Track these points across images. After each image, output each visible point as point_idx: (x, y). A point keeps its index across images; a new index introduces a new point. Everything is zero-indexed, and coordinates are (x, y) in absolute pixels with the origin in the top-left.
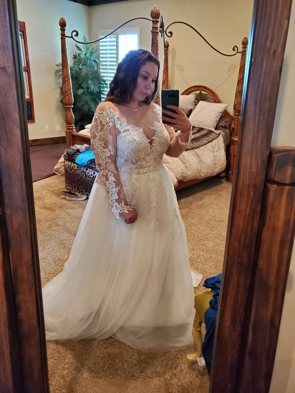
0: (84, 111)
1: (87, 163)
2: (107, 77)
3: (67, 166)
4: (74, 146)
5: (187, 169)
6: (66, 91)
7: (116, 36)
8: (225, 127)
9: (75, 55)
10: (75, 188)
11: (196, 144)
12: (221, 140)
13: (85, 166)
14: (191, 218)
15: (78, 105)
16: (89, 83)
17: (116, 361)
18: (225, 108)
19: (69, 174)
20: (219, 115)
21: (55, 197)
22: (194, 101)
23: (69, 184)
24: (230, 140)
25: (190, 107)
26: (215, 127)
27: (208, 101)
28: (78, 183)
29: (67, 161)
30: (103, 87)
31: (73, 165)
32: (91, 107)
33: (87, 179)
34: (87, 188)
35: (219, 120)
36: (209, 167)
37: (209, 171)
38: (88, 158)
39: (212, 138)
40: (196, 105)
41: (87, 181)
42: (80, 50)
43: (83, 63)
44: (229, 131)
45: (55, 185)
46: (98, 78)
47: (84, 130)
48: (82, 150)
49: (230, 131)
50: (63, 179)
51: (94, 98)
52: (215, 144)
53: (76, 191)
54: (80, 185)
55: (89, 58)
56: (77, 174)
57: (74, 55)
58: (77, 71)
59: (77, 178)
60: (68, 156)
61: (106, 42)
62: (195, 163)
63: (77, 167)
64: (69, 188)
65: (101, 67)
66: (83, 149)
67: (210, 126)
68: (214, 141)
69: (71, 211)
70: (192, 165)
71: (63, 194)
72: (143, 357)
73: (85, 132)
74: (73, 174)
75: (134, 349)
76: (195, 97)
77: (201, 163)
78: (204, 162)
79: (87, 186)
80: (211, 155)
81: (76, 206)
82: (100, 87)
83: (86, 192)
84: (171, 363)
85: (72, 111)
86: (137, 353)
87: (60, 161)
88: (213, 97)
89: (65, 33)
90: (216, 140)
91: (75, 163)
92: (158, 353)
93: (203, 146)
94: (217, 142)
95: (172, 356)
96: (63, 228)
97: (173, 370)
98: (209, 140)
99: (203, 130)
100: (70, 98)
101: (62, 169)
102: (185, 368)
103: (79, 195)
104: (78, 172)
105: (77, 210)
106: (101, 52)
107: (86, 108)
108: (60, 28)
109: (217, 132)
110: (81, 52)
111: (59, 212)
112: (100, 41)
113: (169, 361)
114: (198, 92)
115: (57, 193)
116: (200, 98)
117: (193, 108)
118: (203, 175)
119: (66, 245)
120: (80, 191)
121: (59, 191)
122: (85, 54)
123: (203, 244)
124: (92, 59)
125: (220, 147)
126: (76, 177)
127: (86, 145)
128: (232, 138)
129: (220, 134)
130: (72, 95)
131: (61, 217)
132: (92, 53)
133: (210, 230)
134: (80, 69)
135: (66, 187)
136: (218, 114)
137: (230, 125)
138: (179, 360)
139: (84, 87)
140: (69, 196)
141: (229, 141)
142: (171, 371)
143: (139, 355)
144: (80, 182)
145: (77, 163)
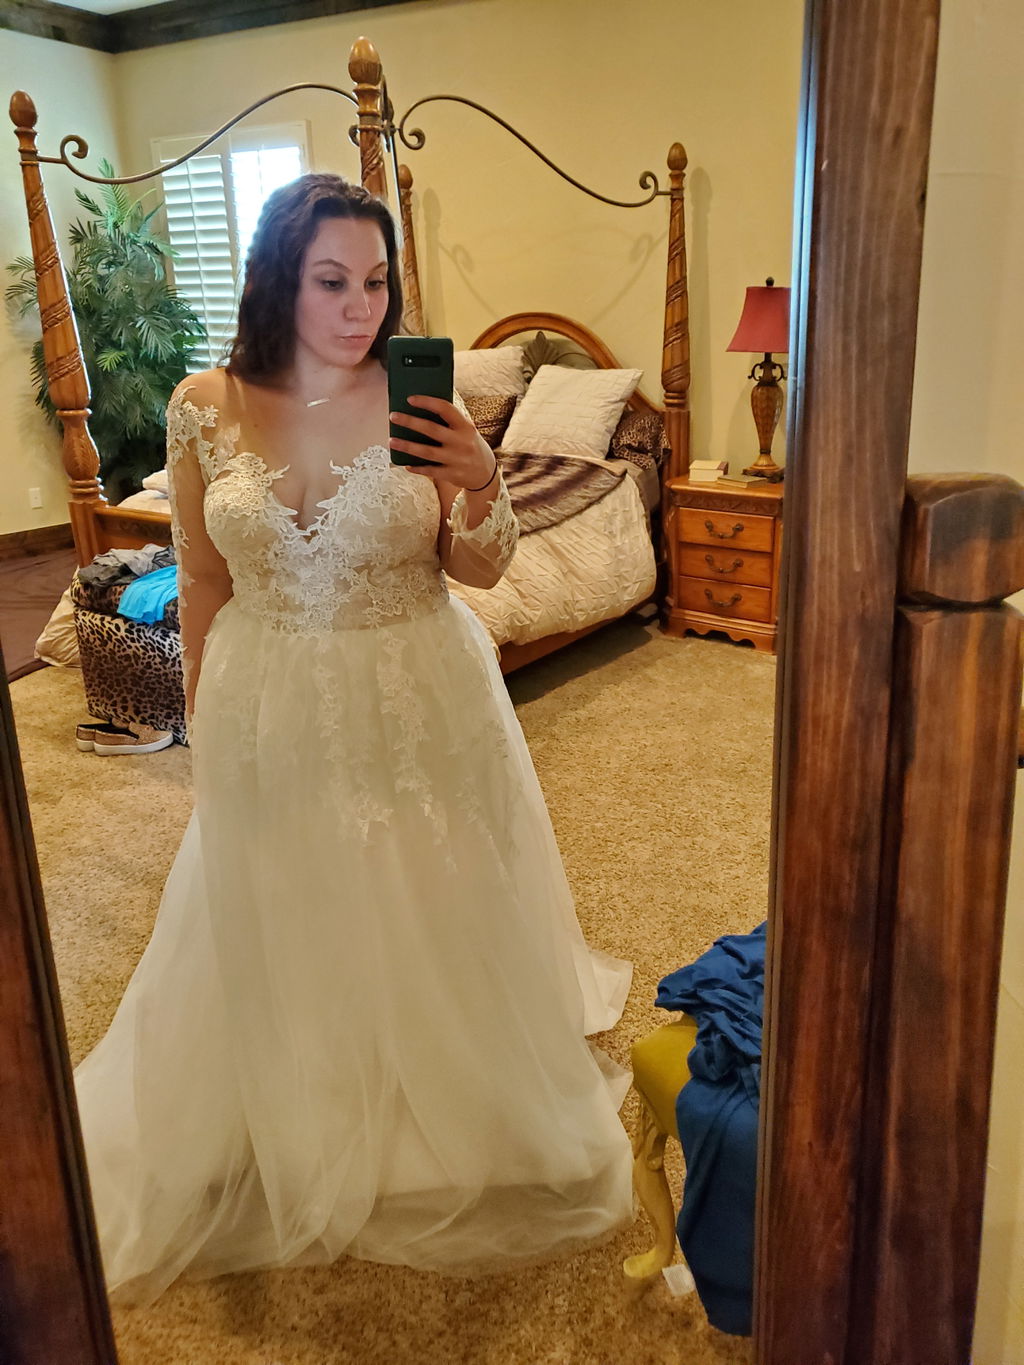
0: (131, 426)
1: (166, 612)
2: (200, 300)
3: (89, 630)
4: (109, 553)
5: (526, 600)
6: (59, 359)
7: (219, 156)
8: (641, 450)
9: (80, 230)
10: (125, 709)
11: (546, 514)
12: (630, 494)
13: (157, 624)
14: (561, 769)
15: (107, 406)
16: (140, 328)
17: (365, 1333)
18: (634, 384)
19: (100, 658)
20: (614, 410)
21: (53, 749)
22: (522, 368)
23: (102, 696)
24: (661, 492)
25: (509, 390)
26: (607, 449)
27: (572, 365)
28: (135, 689)
29: (87, 613)
30: (192, 340)
31: (110, 623)
32: (154, 412)
33: (167, 671)
34: (173, 702)
35: (618, 427)
36: (601, 589)
37: (603, 601)
38: (168, 592)
39: (601, 489)
40: (529, 381)
41: (170, 677)
42: (94, 209)
43: (109, 255)
44: (653, 460)
45: (46, 704)
46: (170, 306)
47: (140, 495)
48: (139, 566)
49: (657, 461)
50: (77, 678)
51: (162, 378)
52: (615, 510)
53: (131, 717)
54: (142, 694)
55: (129, 237)
56: (128, 657)
57: (76, 232)
58: (89, 287)
59: (130, 670)
60: (89, 592)
61: (185, 178)
62: (550, 576)
63: (126, 631)
64: (101, 709)
65: (176, 268)
66: (143, 564)
67: (589, 449)
68: (607, 499)
69: (122, 794)
70: (540, 587)
71: (84, 736)
72: (461, 1300)
73: (144, 502)
74: (113, 659)
75: (427, 1272)
76: (523, 354)
77: (570, 575)
78: (581, 573)
79: (172, 696)
80: (604, 546)
81: (136, 772)
82: (178, 341)
83: (171, 718)
84: (566, 1303)
85: (87, 428)
86: (441, 1288)
87: (55, 616)
88: (587, 350)
89: (35, 147)
90: (613, 494)
91: (117, 616)
92: (513, 1275)
93: (572, 520)
94: (618, 501)
95: (567, 1275)
96: (98, 859)
97: (577, 1328)
98: (590, 498)
99: (562, 464)
100: (76, 381)
101: (70, 642)
102: (618, 1313)
103: (145, 731)
104: (134, 649)
105: (142, 788)
106: (170, 215)
107: (136, 418)
108: (16, 127)
109: (617, 467)
110: (99, 218)
111: (75, 803)
112: (164, 174)
113: (558, 1295)
114: (532, 335)
115: (56, 733)
116: (538, 356)
117: (518, 392)
118: (581, 619)
119: (119, 924)
120: (146, 715)
121: (65, 726)
122: (116, 225)
123: (616, 856)
124: (142, 241)
125: (631, 519)
126: (126, 668)
127: (152, 549)
128: (667, 483)
129: (625, 472)
130: (82, 369)
131: (86, 822)
132: (137, 221)
133: (631, 804)
134: (101, 279)
135: (91, 707)
136: (612, 407)
137: (656, 441)
138: (595, 1286)
139: (122, 342)
140: (107, 740)
141: (658, 497)
142: (572, 1329)
143: (447, 1293)
144: (143, 683)
145: (127, 614)
